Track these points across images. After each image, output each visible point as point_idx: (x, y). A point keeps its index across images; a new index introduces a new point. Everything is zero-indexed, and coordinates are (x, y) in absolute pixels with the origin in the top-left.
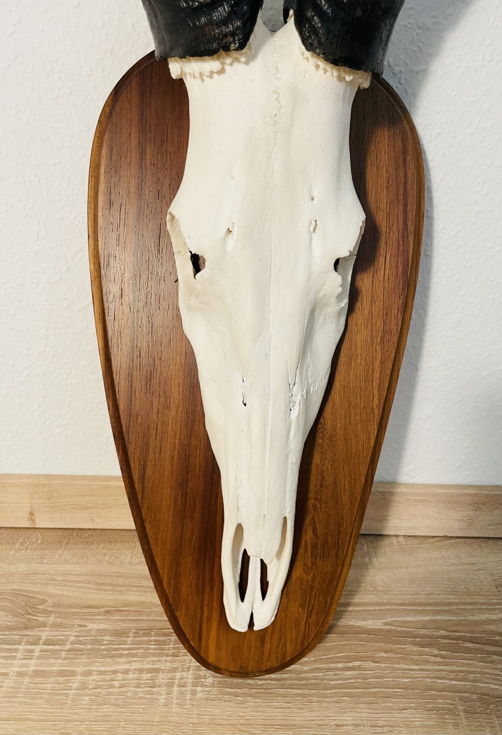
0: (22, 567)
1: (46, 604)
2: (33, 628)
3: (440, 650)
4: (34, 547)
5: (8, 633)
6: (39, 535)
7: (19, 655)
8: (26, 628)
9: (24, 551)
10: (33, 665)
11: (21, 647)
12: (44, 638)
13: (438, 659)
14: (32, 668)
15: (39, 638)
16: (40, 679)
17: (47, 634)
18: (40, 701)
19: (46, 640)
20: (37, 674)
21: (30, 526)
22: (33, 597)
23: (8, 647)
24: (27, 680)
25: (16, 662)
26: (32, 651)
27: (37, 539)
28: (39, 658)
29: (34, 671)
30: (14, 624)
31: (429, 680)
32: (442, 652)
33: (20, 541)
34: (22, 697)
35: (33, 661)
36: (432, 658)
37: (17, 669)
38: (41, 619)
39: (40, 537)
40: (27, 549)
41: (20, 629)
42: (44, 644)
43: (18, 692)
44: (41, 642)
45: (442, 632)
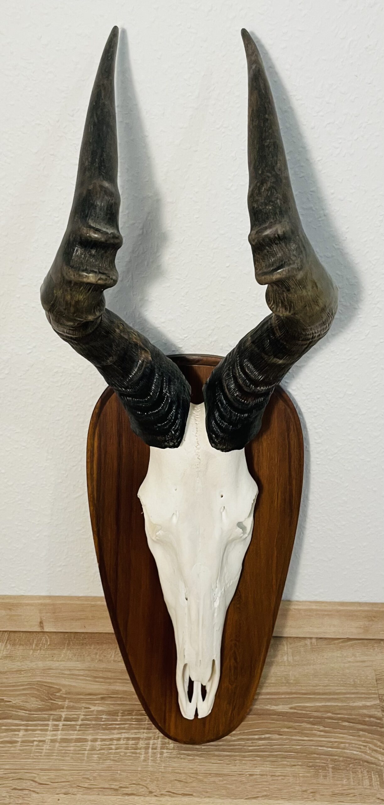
0: (41, 664)
1: (61, 692)
2: (55, 709)
3: (325, 727)
4: (45, 648)
5: (40, 713)
6: (47, 637)
7: (49, 728)
8: (51, 709)
9: (39, 651)
10: (59, 735)
11: (50, 723)
12: (64, 716)
13: (322, 733)
14: (59, 737)
15: (61, 717)
16: (65, 744)
17: (65, 713)
18: (67, 758)
19: (65, 718)
20: (63, 740)
21: (40, 631)
22: (52, 687)
23: (42, 723)
24: (57, 744)
25: (48, 733)
26: (57, 725)
27: (46, 641)
28: (63, 730)
29: (61, 739)
30: (43, 706)
31: (313, 747)
32: (327, 729)
33: (35, 642)
34: (56, 756)
35: (59, 732)
36: (319, 732)
37: (50, 738)
38: (60, 703)
39: (49, 640)
40: (41, 649)
41: (47, 710)
42: (64, 721)
43: (53, 753)
44: (63, 719)
45: (329, 715)
